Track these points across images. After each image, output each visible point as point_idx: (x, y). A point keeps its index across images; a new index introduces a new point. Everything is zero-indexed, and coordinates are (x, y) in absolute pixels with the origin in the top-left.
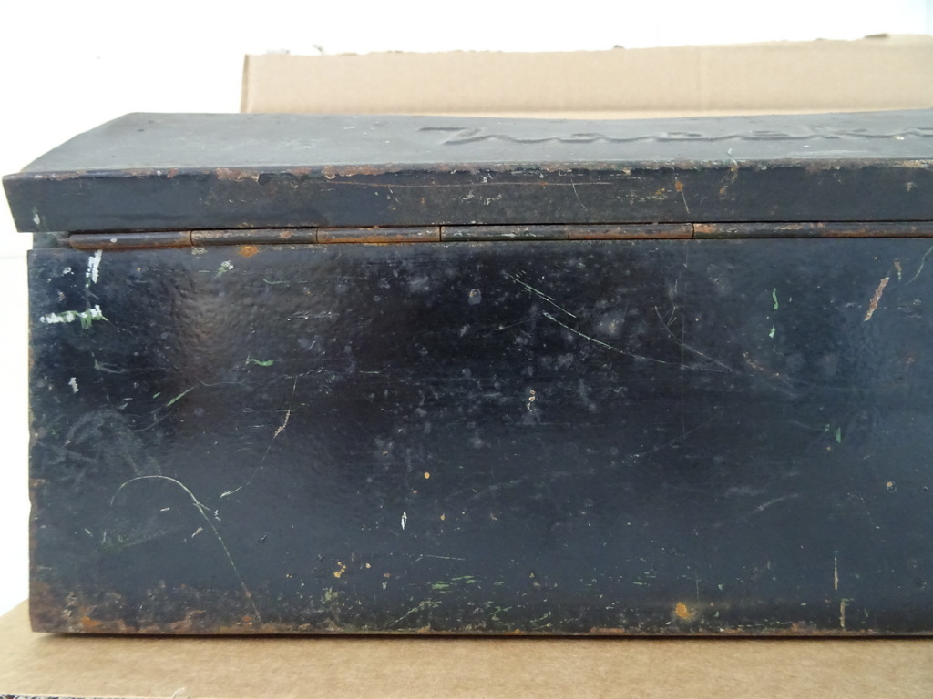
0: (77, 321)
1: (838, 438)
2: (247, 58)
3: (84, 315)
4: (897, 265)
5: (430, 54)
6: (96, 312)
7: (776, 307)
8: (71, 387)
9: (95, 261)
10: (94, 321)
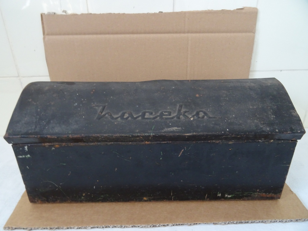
0: (25, 157)
1: (173, 174)
2: (42, 15)
3: (26, 156)
4: (185, 148)
5: (100, 14)
6: (29, 156)
7: (162, 154)
8: (27, 168)
9: (26, 147)
10: (29, 157)
